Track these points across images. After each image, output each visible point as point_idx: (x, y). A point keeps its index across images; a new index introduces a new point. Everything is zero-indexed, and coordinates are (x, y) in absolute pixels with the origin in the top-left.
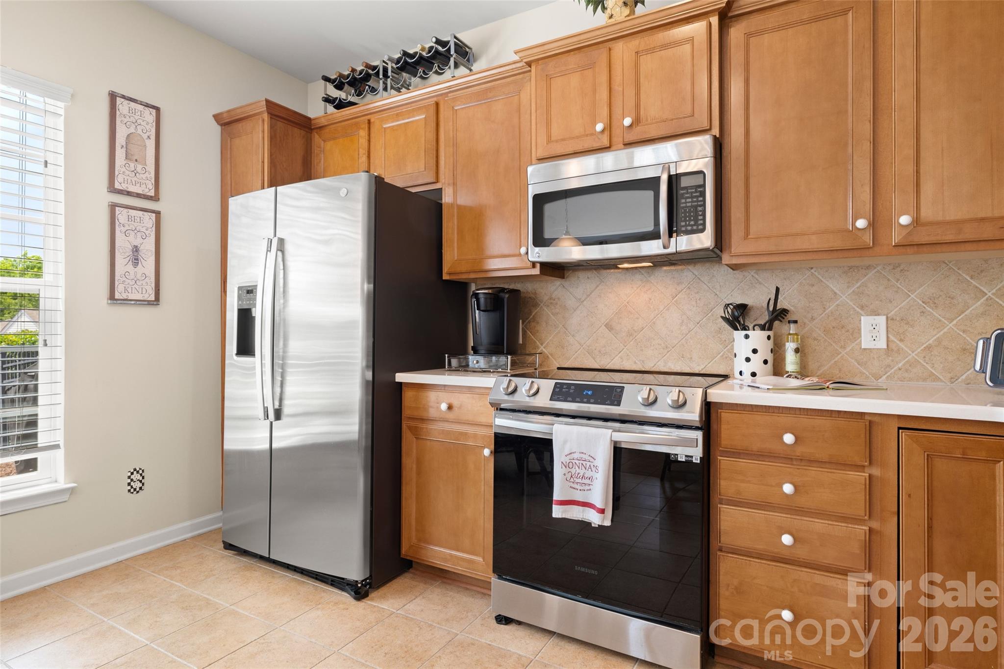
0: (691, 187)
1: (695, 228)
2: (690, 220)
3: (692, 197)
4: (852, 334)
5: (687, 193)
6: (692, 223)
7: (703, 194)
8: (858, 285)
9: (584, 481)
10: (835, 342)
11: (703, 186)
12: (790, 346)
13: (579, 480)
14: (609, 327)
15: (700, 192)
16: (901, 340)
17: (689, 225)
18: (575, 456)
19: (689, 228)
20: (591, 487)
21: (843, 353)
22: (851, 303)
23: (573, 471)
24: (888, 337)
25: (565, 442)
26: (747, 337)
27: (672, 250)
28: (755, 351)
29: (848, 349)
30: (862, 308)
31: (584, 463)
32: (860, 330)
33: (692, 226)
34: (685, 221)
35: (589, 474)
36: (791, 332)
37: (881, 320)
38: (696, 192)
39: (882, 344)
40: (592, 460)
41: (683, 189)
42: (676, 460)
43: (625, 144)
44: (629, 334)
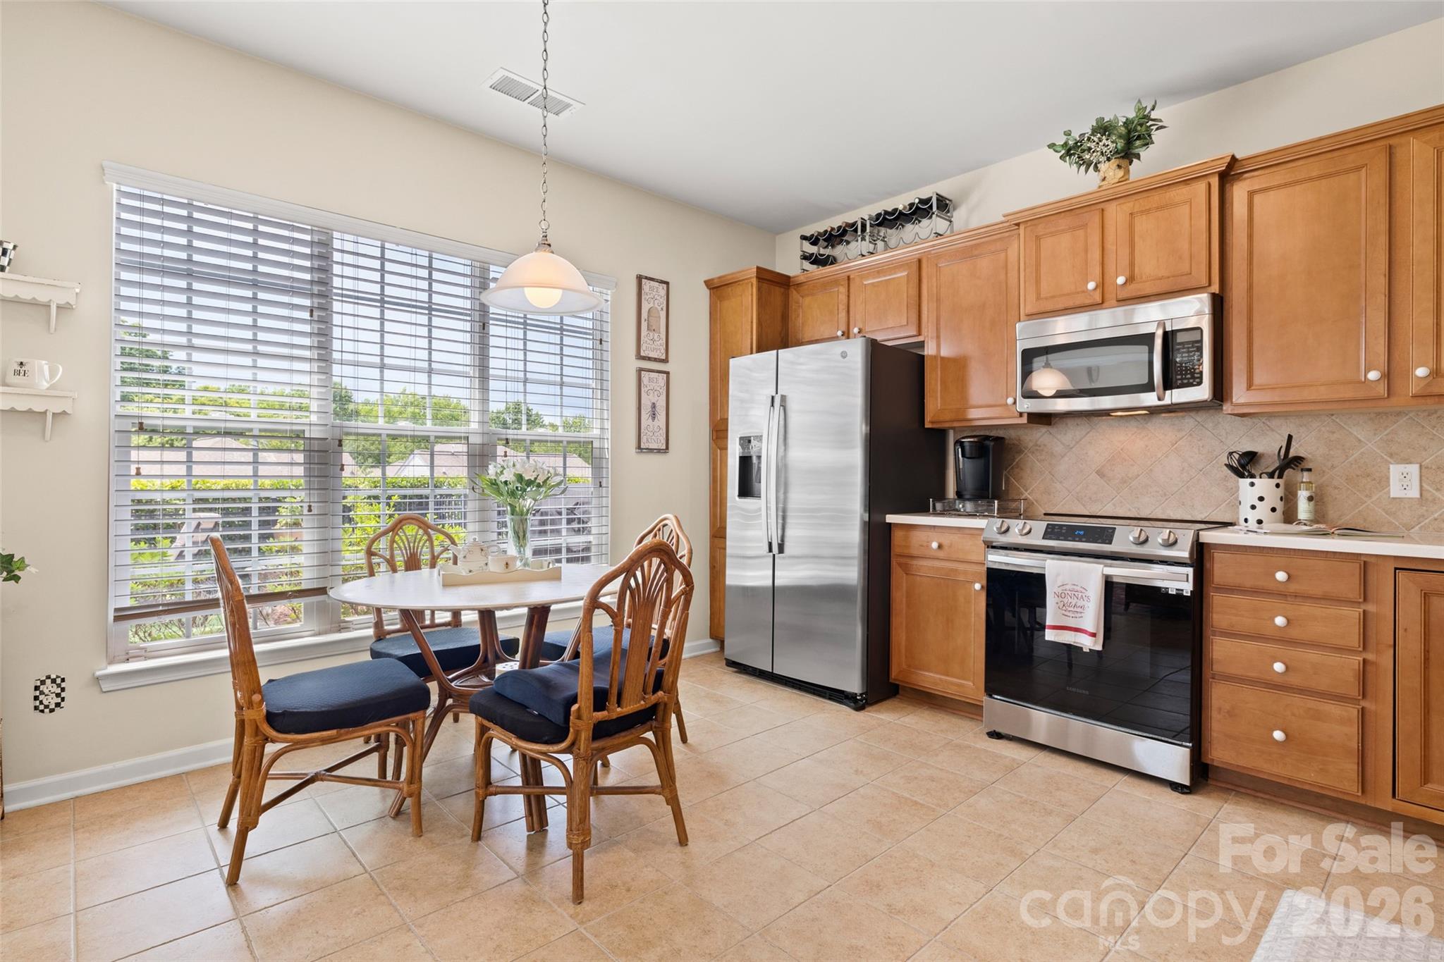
0: (1188, 343)
1: (1191, 381)
2: (1186, 374)
3: (1188, 352)
4: (1379, 483)
5: (1184, 348)
6: (1189, 376)
7: (1200, 349)
8: (1386, 433)
9: (1075, 609)
10: (1359, 491)
11: (1201, 341)
12: (1303, 495)
13: (1072, 609)
14: (1100, 473)
15: (1197, 347)
16: (1438, 490)
17: (1186, 379)
18: (1068, 587)
19: (1185, 381)
20: (1082, 615)
21: (1369, 502)
22: (1378, 451)
23: (1065, 600)
24: (1421, 486)
25: (1058, 575)
26: (1252, 484)
27: (1167, 401)
28: (1261, 499)
29: (1374, 498)
30: (1391, 455)
31: (1076, 594)
32: (1388, 478)
33: (1188, 379)
34: (1182, 374)
35: (1080, 603)
36: (1304, 480)
37: (1414, 469)
38: (1193, 347)
39: (1414, 493)
40: (1084, 591)
41: (1180, 344)
42: (1167, 593)
43: (1118, 301)
44: (1124, 481)
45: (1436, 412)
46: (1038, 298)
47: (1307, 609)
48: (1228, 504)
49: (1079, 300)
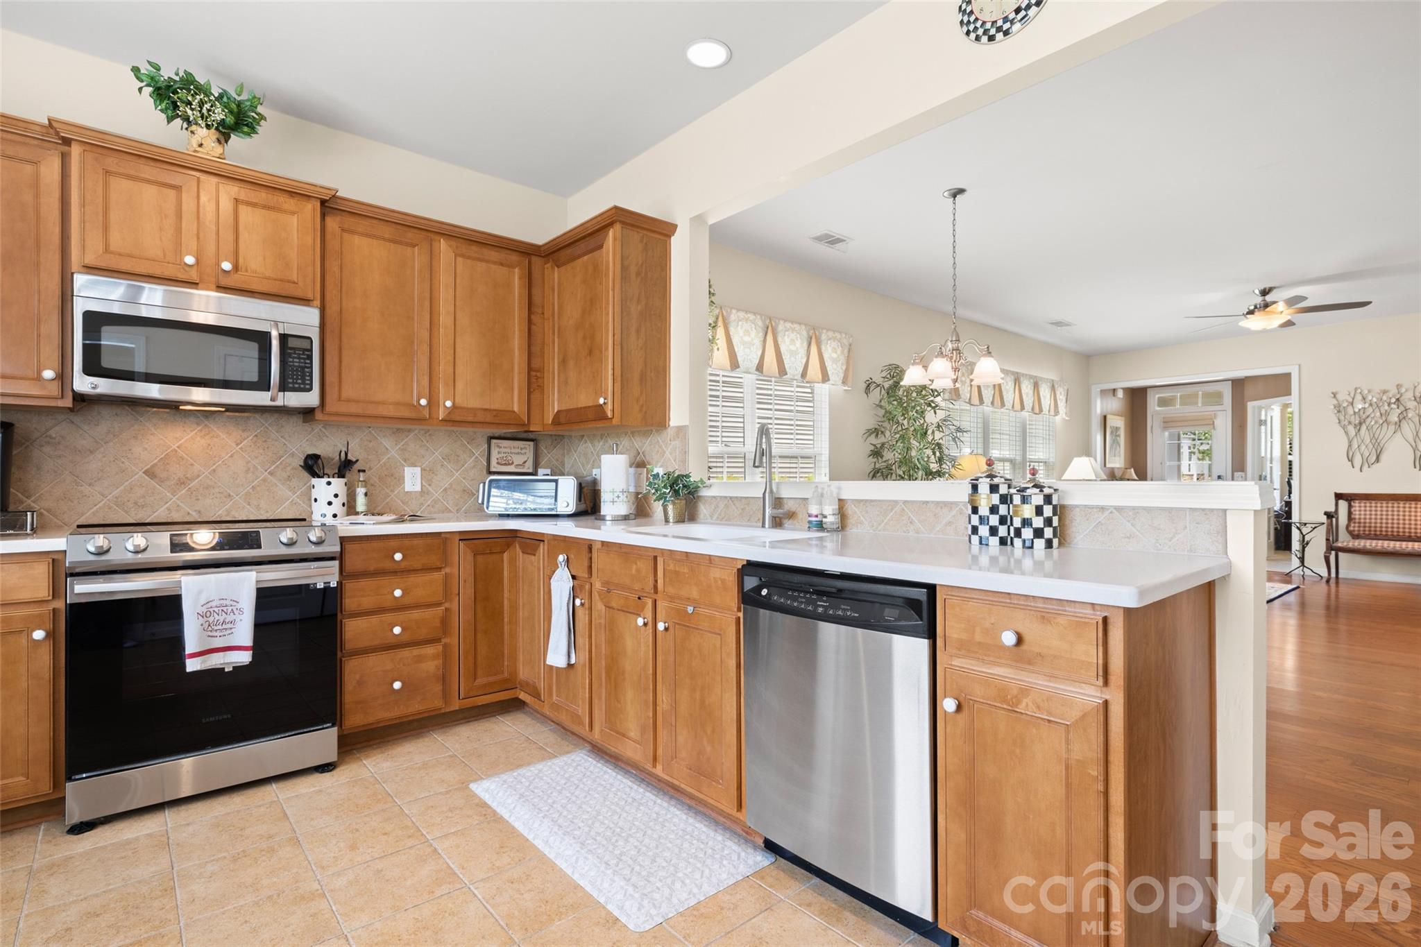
0: (299, 349)
1: (302, 386)
2: (297, 379)
3: (299, 358)
4: (399, 480)
5: (295, 353)
6: (300, 381)
7: (310, 357)
8: (402, 444)
9: (224, 626)
10: (387, 487)
11: (311, 350)
12: (361, 491)
13: (220, 627)
15: (307, 355)
16: (430, 485)
17: (297, 383)
18: (214, 604)
19: (297, 386)
20: (233, 630)
21: (392, 496)
22: (398, 457)
23: (211, 619)
24: (422, 483)
25: (200, 592)
26: (329, 483)
27: (279, 403)
28: (336, 496)
29: (396, 492)
30: (405, 461)
31: (225, 609)
32: (404, 477)
33: (299, 384)
34: (293, 379)
35: (230, 618)
36: (361, 479)
37: (418, 470)
38: (303, 354)
39: (418, 488)
40: (234, 603)
41: (291, 348)
42: (316, 589)
43: (218, 287)
44: (182, 483)
45: (429, 430)
46: (107, 250)
47: (414, 579)
48: (291, 502)
49: (169, 271)
